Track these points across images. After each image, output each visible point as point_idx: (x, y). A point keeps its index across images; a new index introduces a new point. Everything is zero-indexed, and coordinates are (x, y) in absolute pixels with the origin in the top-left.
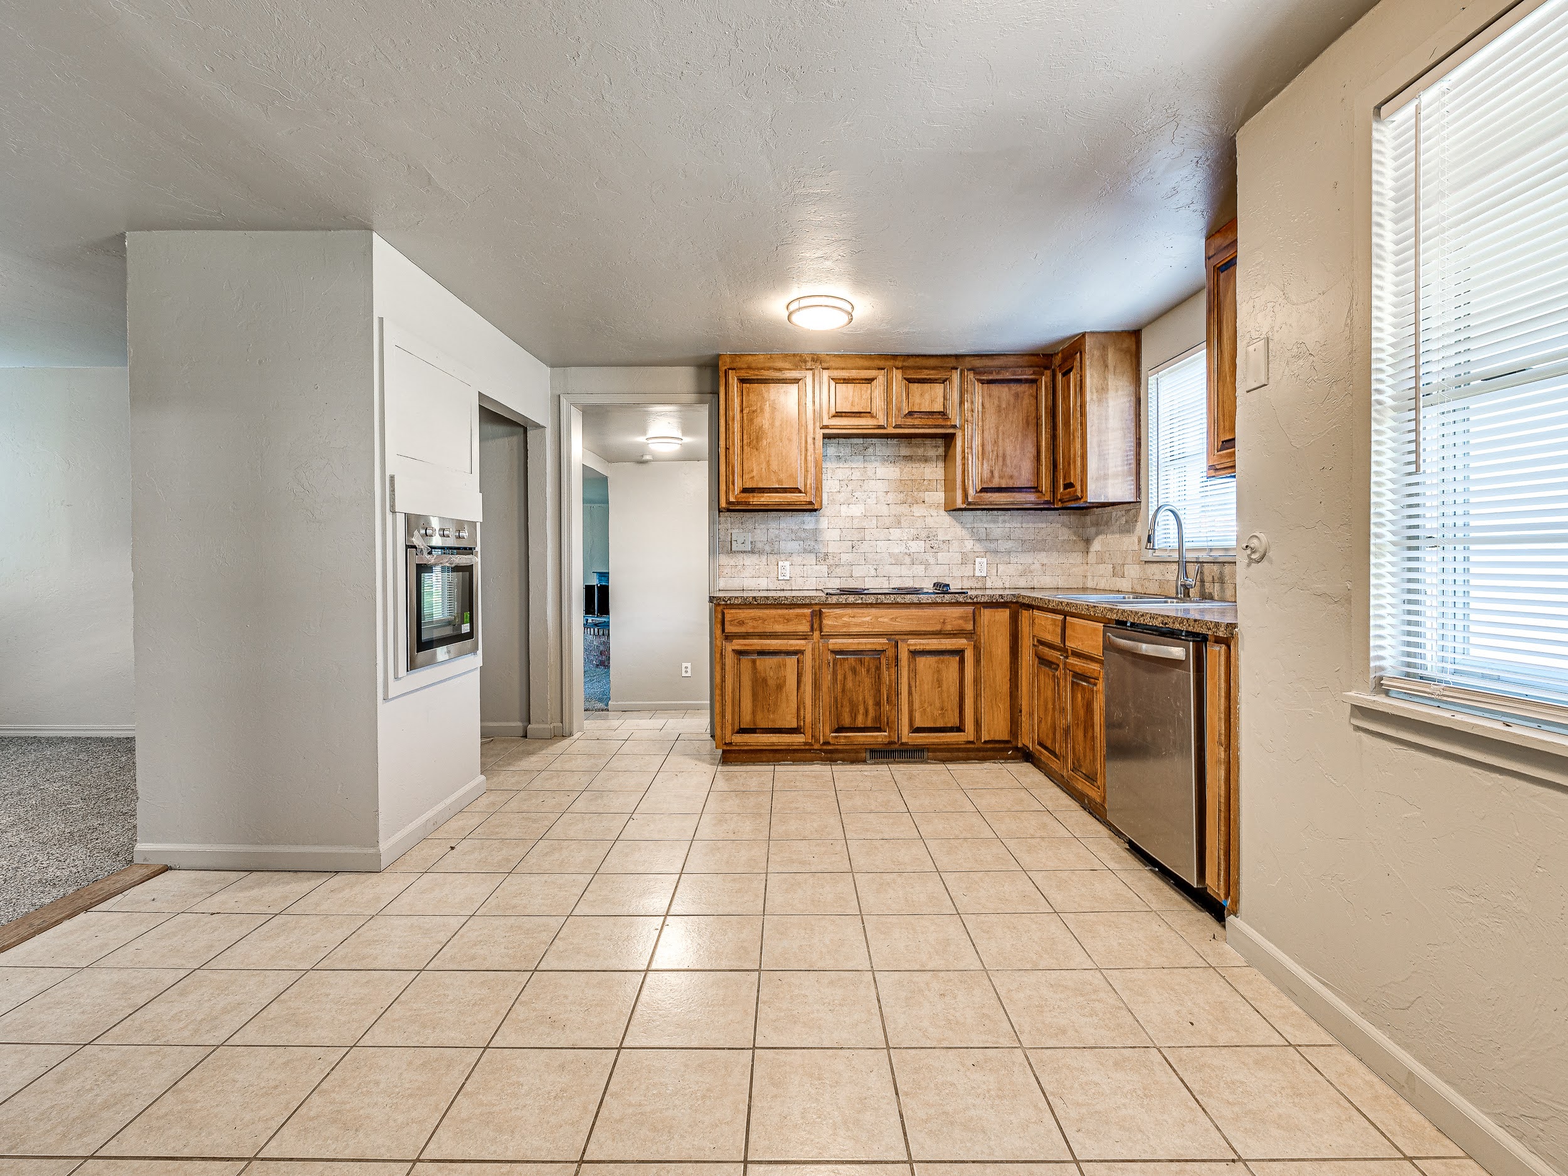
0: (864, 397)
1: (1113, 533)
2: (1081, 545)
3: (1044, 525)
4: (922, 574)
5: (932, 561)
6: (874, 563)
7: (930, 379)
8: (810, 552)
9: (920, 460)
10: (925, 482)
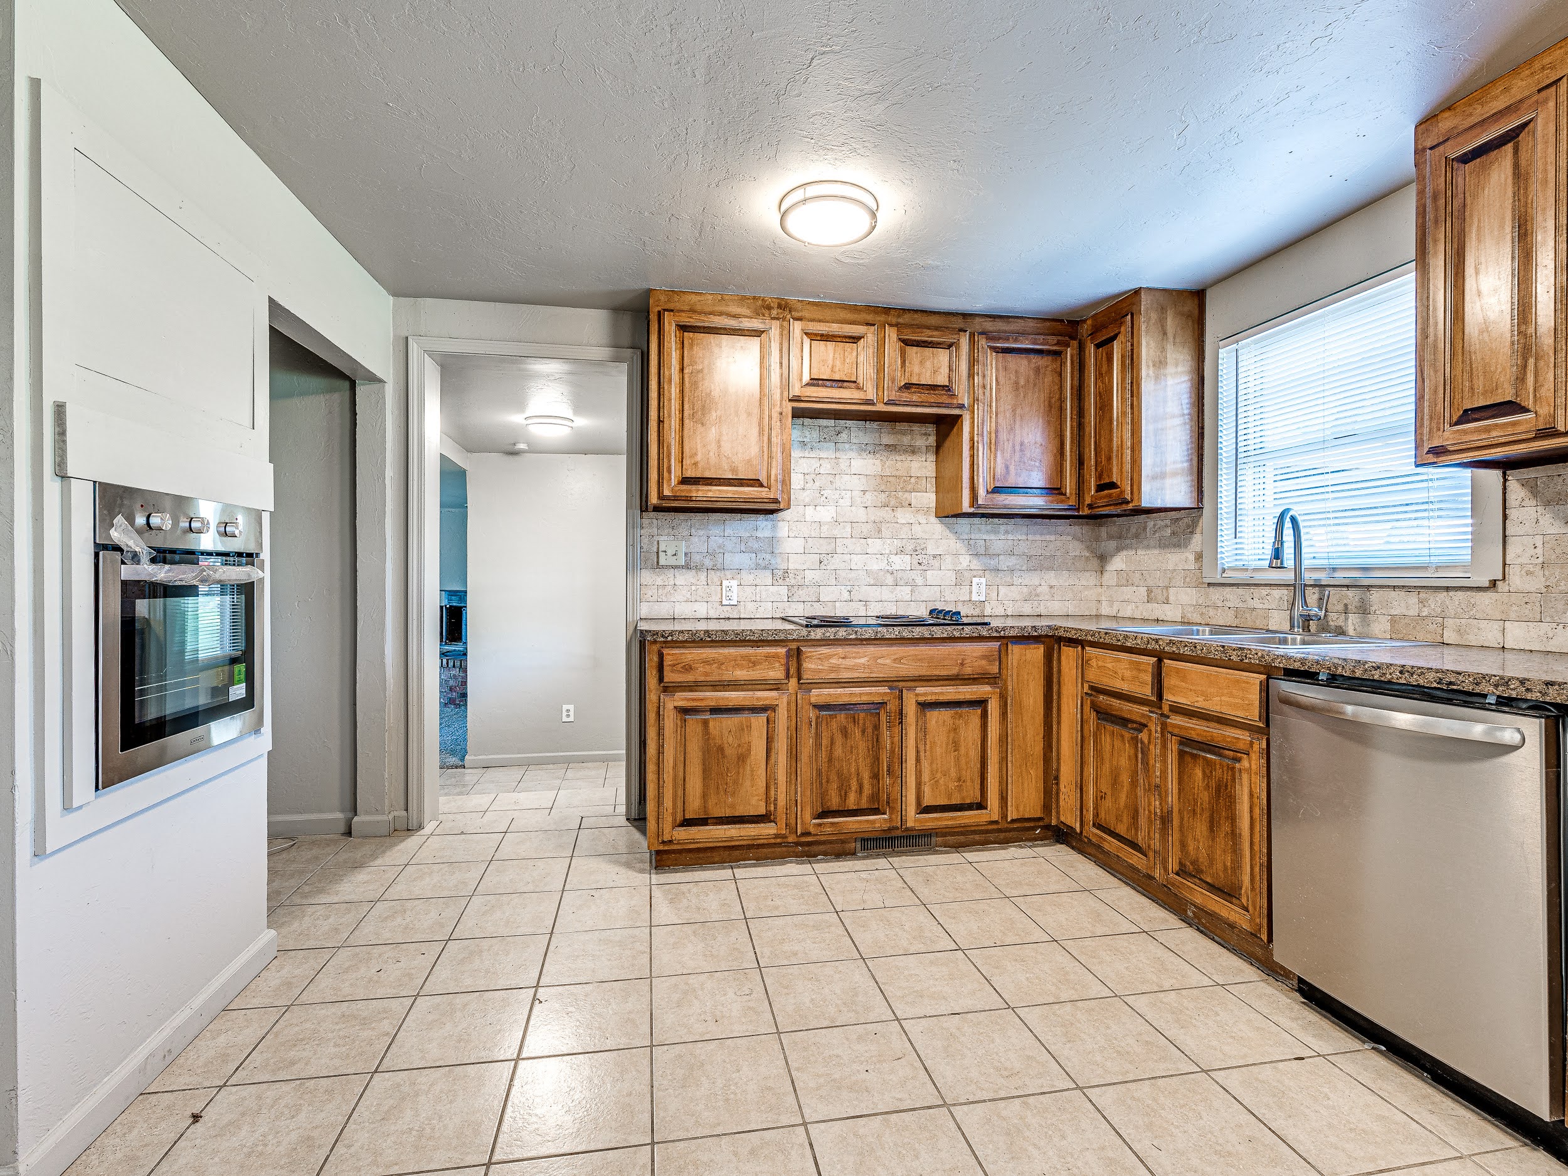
0: (848, 361)
1: (1148, 547)
2: (1095, 563)
3: (1053, 538)
4: (908, 598)
5: (919, 581)
6: (848, 583)
7: (931, 342)
8: (765, 568)
9: (905, 451)
10: (913, 480)
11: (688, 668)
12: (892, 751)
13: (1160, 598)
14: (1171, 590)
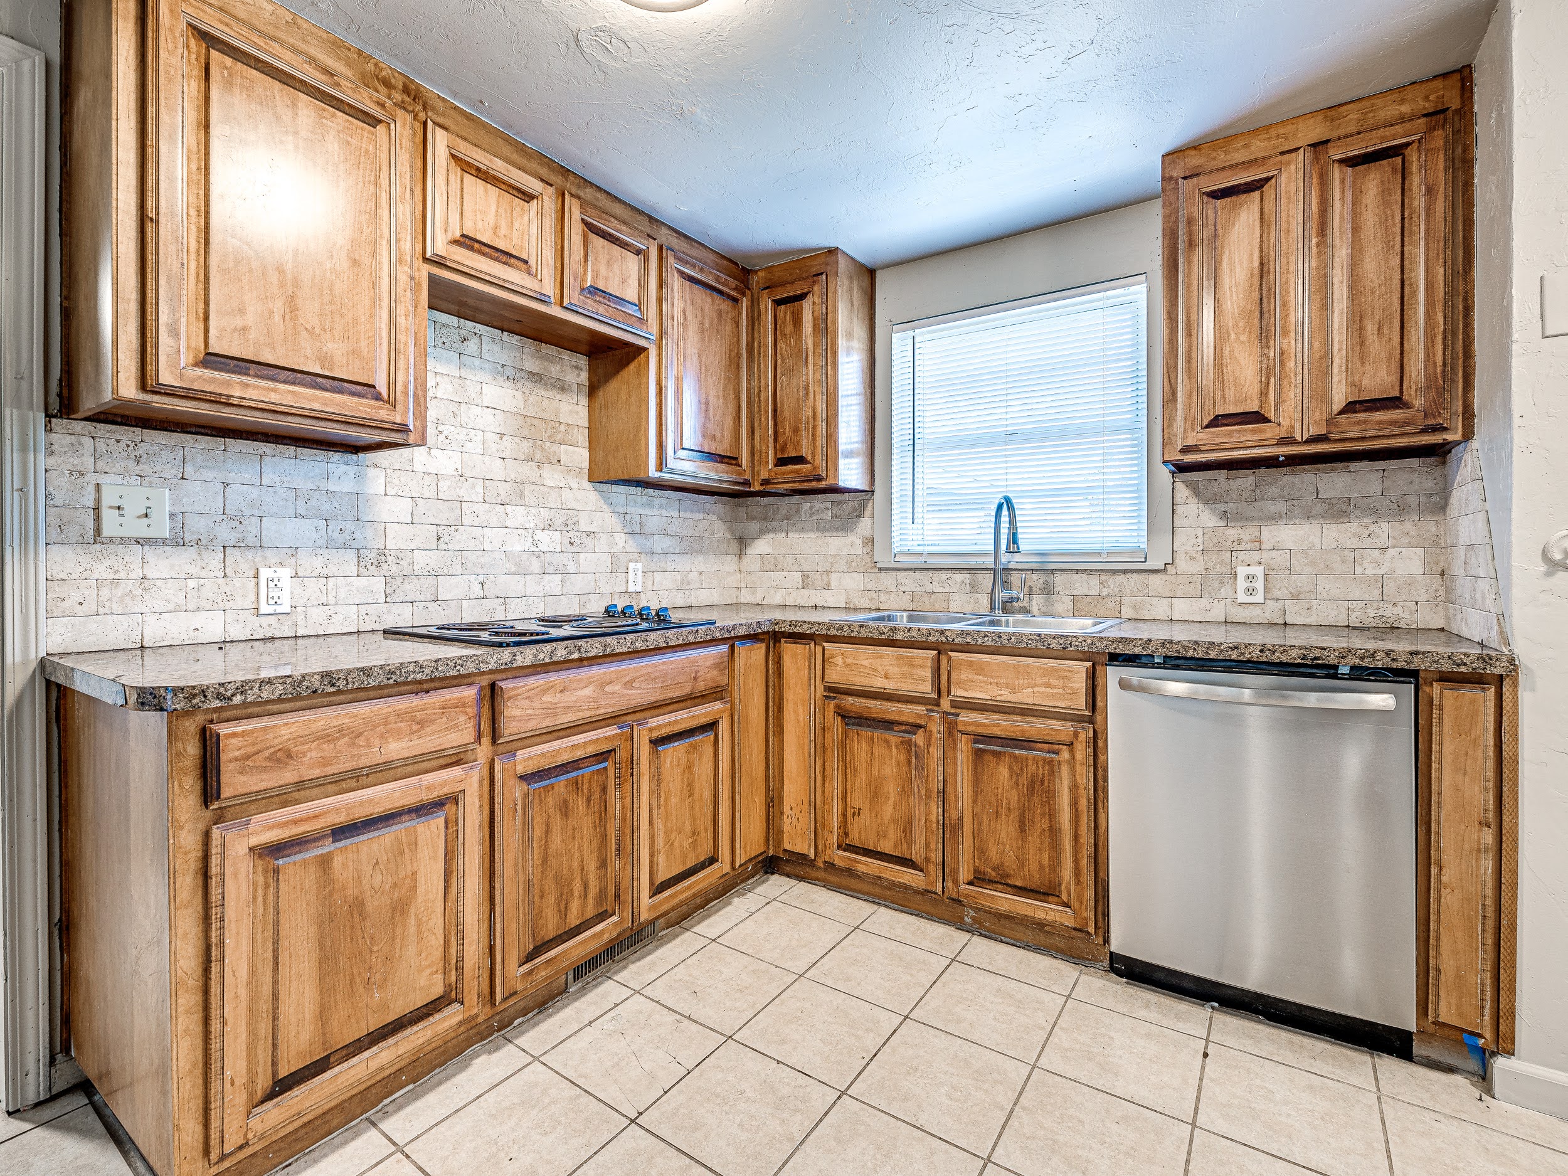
1: (803, 530)
2: (735, 546)
3: (700, 516)
4: (558, 591)
5: (572, 568)
6: (480, 571)
7: (618, 239)
8: (345, 546)
9: (553, 386)
10: (562, 428)
11: (284, 756)
12: (624, 819)
13: (819, 583)
14: (834, 576)
